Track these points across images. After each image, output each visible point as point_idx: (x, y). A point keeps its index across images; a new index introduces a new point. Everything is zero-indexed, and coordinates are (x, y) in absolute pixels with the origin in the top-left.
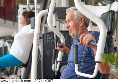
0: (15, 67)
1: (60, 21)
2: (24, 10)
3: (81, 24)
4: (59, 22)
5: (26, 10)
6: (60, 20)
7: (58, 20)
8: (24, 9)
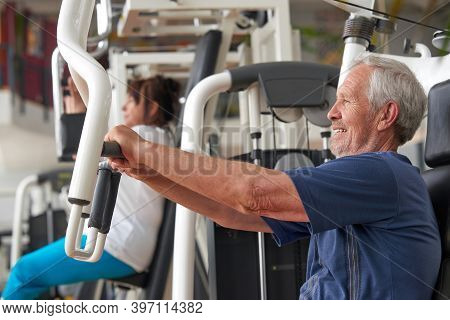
0: (100, 283)
1: (274, 115)
2: (130, 71)
3: (384, 122)
4: (270, 117)
5: (136, 73)
6: (274, 109)
7: (269, 110)
8: (129, 67)
